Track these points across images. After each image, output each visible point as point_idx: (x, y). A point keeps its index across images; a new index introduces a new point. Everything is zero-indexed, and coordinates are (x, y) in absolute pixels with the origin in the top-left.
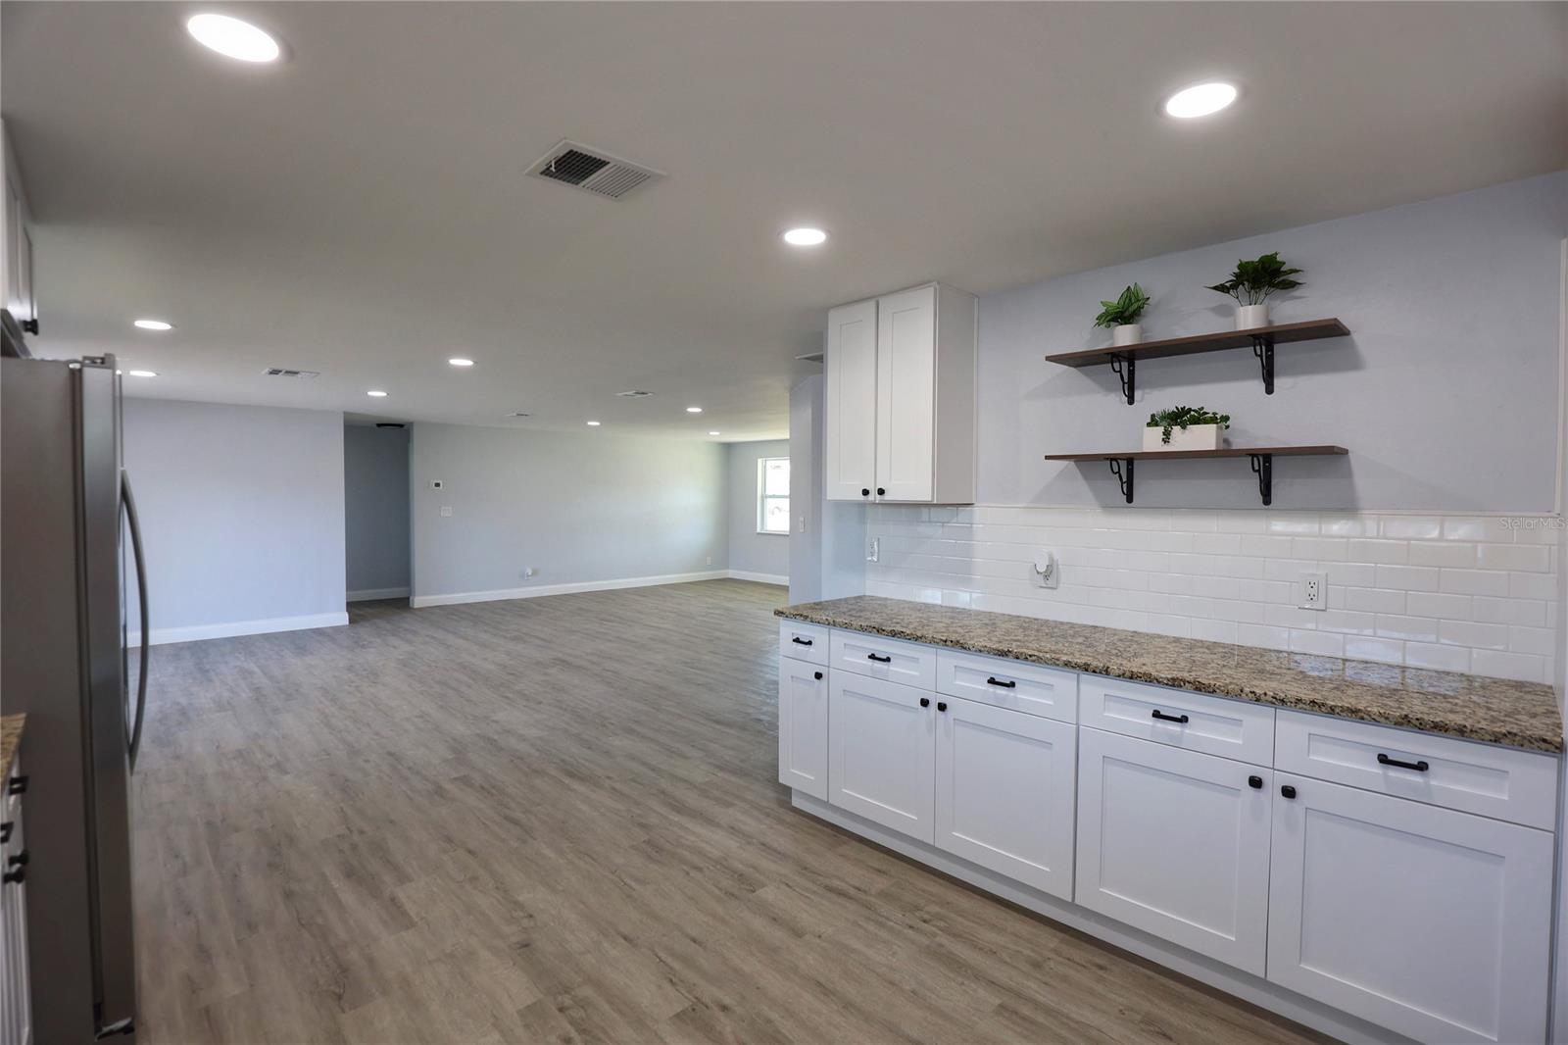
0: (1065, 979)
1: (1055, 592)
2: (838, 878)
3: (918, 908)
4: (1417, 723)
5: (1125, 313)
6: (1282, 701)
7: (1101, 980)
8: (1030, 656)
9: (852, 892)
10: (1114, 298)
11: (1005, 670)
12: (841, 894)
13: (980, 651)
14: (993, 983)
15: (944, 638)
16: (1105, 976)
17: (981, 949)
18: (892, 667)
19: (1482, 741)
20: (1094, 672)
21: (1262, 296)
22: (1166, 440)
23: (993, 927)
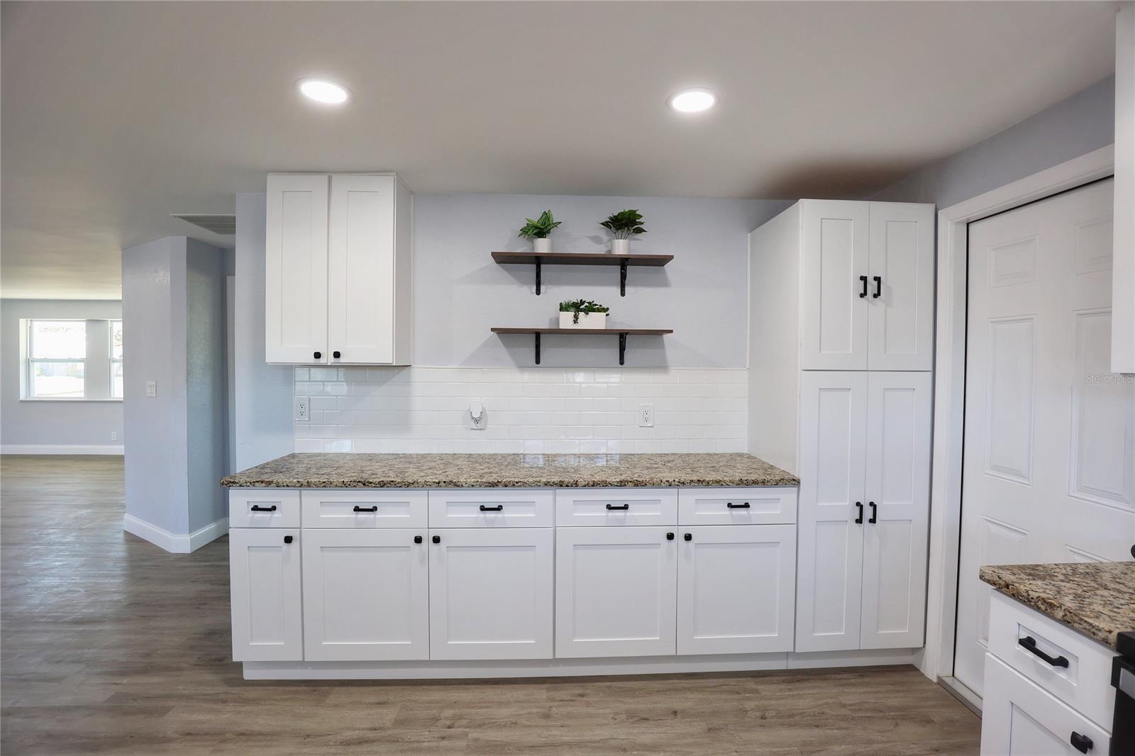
0: (570, 716)
1: (483, 432)
2: (349, 729)
3: (436, 719)
4: (746, 482)
5: (541, 230)
6: (683, 483)
7: (588, 704)
8: (517, 483)
9: (371, 735)
10: (535, 218)
11: (491, 498)
12: (361, 742)
13: (473, 486)
14: (532, 747)
15: (437, 481)
16: (588, 700)
17: (505, 726)
18: (378, 515)
19: (772, 486)
20: (567, 486)
21: (624, 234)
22: (575, 322)
23: (501, 704)
